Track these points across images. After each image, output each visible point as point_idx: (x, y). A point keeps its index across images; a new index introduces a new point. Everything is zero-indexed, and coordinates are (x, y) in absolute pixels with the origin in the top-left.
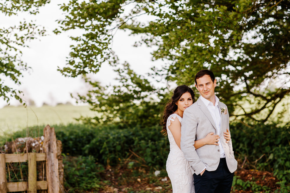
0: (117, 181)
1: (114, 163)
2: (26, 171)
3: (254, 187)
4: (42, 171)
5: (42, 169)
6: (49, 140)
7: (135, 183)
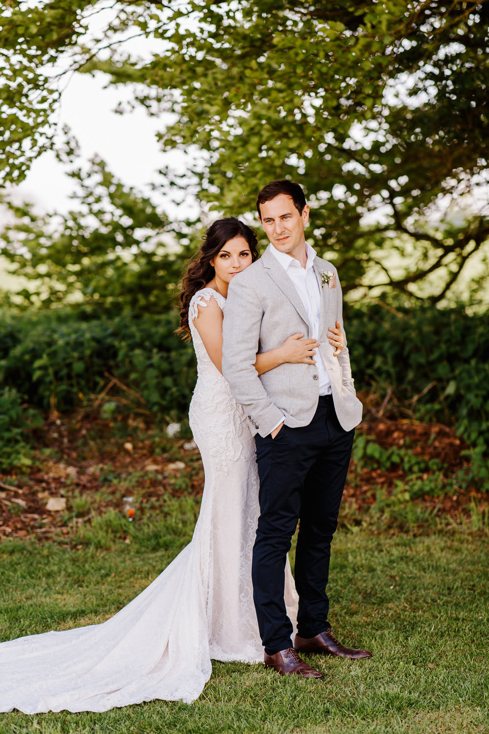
0: (75, 449)
1: (68, 405)
3: (409, 461)
7: (118, 453)
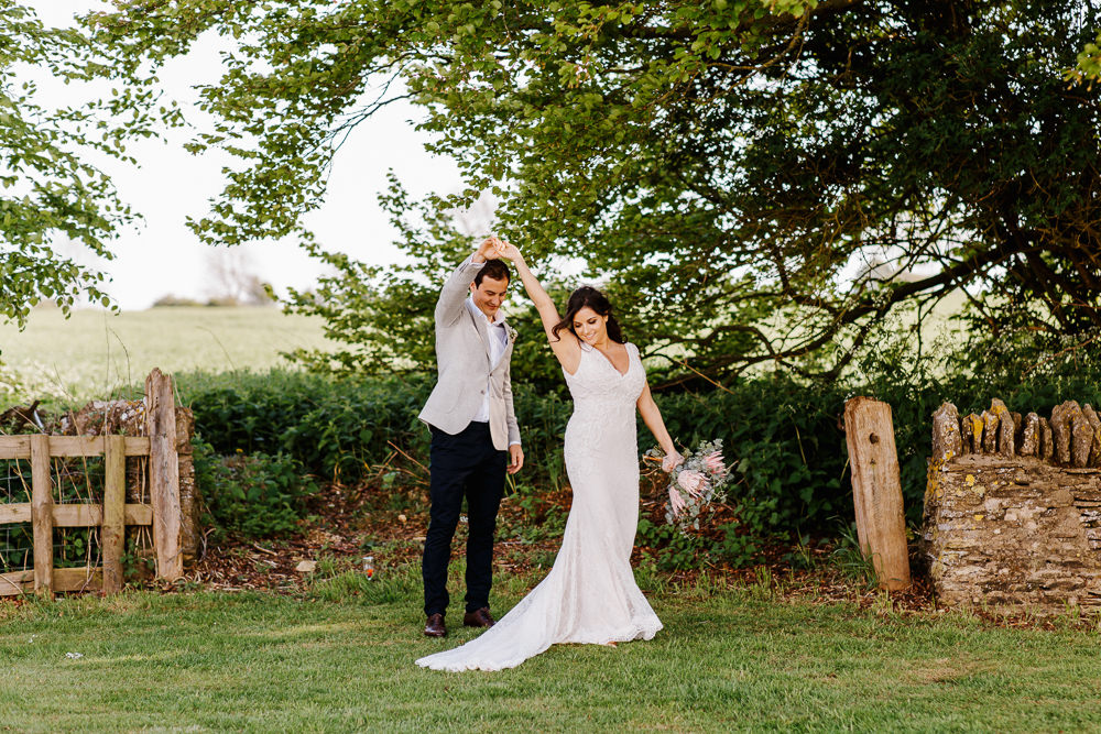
0: (348, 520)
1: (353, 474)
2: (99, 479)
4: (141, 480)
5: (141, 475)
6: (157, 406)
7: (391, 525)
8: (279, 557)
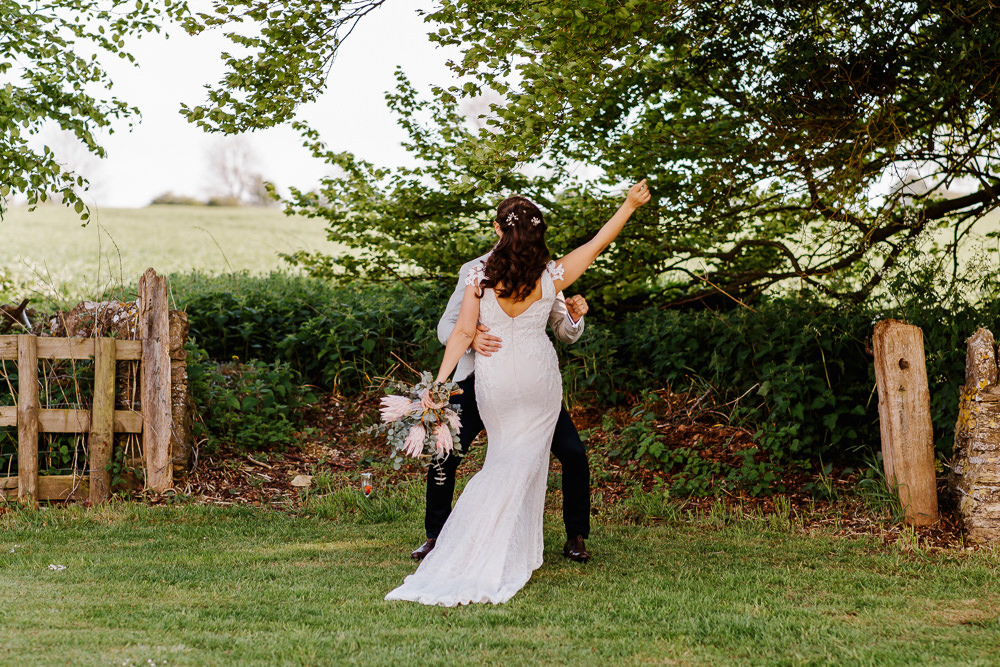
0: (346, 433)
1: (353, 387)
2: (88, 384)
4: (132, 386)
5: (132, 380)
6: (150, 308)
8: (273, 471)
